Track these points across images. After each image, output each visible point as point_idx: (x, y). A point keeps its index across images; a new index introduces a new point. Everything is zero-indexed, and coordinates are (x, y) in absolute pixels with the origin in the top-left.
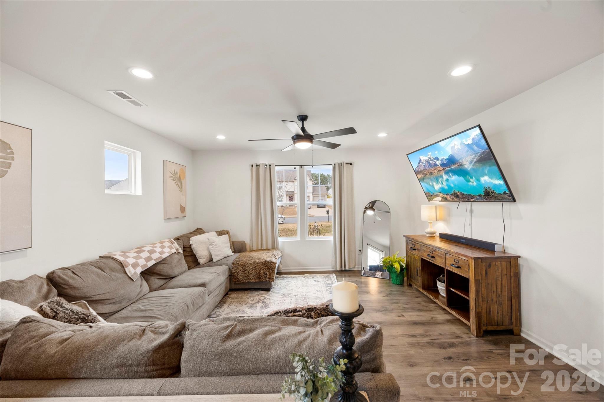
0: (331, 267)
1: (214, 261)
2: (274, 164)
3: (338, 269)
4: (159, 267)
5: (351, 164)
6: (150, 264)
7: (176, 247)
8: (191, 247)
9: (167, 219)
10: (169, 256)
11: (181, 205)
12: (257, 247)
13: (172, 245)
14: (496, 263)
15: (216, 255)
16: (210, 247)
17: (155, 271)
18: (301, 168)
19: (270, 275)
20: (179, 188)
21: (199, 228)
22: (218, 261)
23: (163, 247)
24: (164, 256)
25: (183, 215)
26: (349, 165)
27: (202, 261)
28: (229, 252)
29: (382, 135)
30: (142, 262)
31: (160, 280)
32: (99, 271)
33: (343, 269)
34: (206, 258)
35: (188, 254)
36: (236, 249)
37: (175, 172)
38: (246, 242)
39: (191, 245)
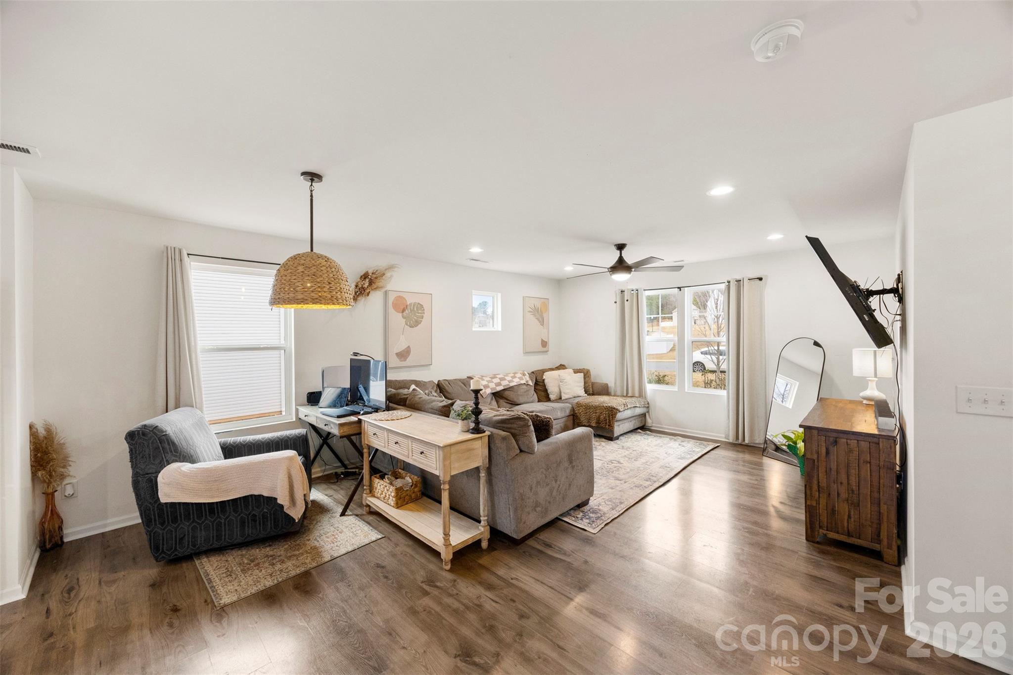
0: (724, 436)
1: (563, 398)
2: (641, 288)
3: (731, 439)
4: (507, 393)
5: (761, 279)
6: (499, 388)
7: (527, 379)
8: (544, 382)
9: (526, 353)
10: (516, 385)
11: (542, 340)
12: (623, 392)
13: (523, 377)
14: (848, 441)
15: (564, 393)
16: (561, 383)
17: (504, 396)
18: (680, 290)
19: (610, 422)
20: (540, 322)
21: (563, 364)
22: (566, 399)
23: (514, 377)
24: (512, 384)
25: (544, 349)
26: (758, 281)
27: (552, 397)
28: (582, 392)
29: (775, 236)
30: (492, 385)
31: (507, 404)
32: (463, 385)
33: (740, 441)
34: (556, 394)
35: (541, 389)
36: (595, 392)
37: (535, 306)
38: (609, 385)
39: (544, 380)
